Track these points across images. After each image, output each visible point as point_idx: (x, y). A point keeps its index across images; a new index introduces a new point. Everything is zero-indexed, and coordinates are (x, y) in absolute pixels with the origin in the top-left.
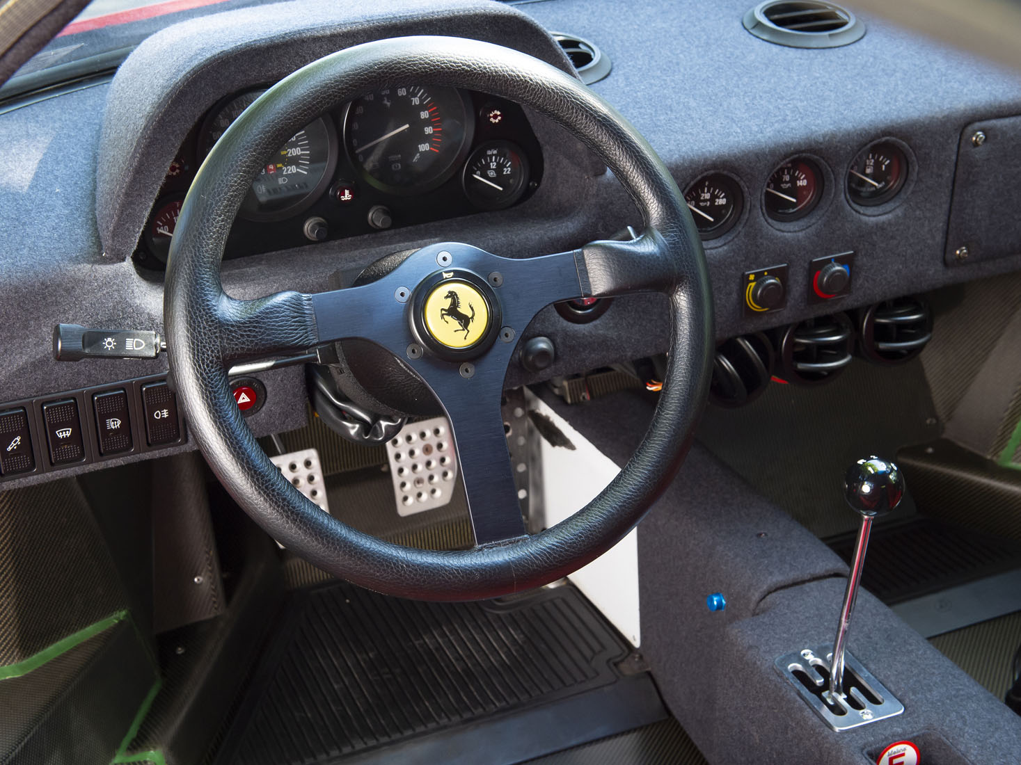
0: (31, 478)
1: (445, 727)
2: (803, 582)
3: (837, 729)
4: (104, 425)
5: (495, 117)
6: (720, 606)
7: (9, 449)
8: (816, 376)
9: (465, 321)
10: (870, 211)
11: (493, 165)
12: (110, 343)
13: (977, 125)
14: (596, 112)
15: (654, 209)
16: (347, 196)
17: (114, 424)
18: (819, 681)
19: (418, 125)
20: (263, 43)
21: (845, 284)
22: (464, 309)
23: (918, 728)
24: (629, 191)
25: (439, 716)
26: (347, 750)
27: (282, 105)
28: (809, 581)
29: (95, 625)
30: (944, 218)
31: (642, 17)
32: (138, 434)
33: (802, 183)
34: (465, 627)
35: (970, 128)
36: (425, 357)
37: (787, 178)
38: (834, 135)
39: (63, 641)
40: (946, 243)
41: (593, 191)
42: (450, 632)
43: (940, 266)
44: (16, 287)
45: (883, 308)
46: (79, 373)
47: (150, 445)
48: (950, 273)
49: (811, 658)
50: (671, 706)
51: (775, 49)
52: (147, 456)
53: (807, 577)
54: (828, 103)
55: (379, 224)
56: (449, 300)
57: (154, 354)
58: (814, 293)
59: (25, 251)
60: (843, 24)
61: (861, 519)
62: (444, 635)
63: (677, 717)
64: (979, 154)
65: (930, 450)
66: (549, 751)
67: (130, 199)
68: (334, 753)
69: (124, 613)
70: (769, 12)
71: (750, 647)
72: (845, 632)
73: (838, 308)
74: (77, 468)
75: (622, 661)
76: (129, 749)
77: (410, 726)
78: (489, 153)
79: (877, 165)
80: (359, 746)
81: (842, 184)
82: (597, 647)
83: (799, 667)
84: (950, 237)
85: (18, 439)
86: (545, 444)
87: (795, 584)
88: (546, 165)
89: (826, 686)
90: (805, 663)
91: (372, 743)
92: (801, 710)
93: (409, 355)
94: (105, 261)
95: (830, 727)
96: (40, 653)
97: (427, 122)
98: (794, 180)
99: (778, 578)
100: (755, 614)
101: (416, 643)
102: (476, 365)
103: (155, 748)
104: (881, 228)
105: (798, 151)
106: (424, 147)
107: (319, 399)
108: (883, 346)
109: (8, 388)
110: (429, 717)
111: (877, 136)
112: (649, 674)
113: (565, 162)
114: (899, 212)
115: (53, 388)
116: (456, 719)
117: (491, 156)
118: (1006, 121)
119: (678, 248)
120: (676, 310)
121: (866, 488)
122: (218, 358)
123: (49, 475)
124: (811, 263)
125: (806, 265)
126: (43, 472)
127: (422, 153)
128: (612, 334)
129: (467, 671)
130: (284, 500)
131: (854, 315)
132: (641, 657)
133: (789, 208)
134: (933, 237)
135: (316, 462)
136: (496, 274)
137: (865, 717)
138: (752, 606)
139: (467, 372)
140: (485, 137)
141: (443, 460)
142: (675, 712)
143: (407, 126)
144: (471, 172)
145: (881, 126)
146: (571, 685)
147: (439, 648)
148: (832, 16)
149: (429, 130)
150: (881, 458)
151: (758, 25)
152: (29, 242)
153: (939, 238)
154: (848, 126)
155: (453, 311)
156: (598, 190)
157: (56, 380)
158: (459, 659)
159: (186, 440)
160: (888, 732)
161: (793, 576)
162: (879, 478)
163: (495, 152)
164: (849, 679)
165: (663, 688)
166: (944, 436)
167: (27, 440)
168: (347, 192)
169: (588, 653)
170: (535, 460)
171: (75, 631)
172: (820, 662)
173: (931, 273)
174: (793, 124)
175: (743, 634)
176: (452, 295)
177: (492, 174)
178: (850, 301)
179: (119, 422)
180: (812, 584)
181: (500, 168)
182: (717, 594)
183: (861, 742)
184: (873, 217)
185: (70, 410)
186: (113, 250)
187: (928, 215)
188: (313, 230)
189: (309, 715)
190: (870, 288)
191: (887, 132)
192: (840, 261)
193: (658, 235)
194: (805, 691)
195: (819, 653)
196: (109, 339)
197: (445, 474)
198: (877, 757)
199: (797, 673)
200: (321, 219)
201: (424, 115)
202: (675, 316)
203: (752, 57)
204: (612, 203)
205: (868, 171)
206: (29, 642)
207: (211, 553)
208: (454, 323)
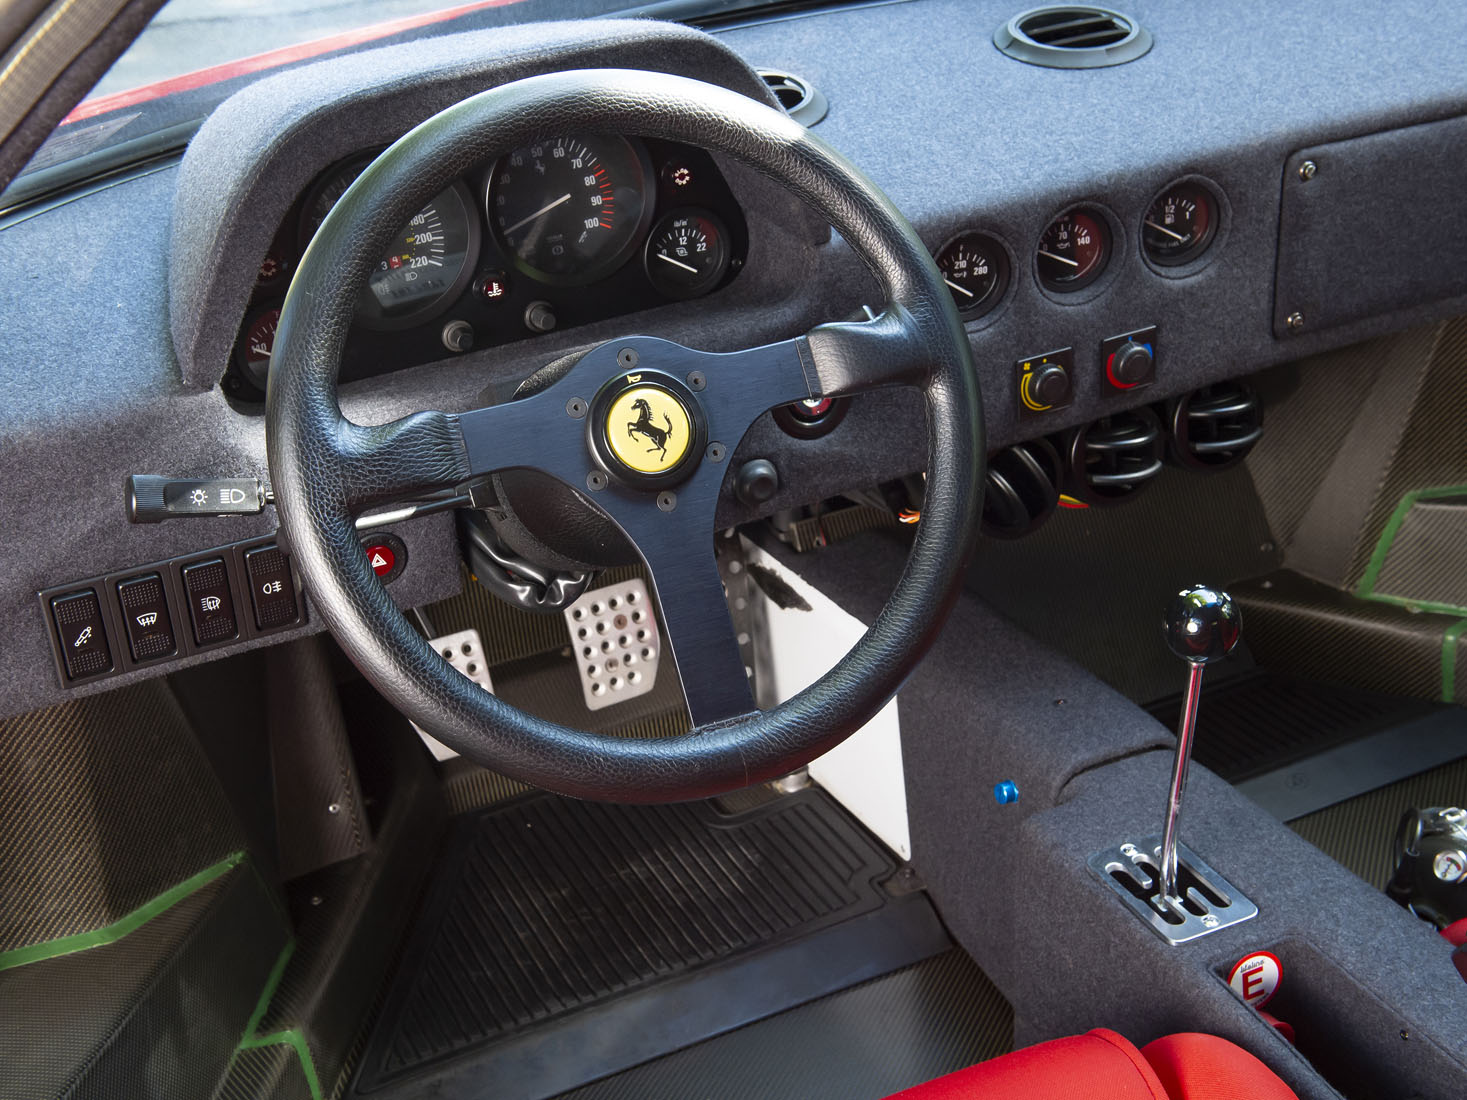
0: (108, 681)
1: (666, 978)
2: (1118, 759)
3: (1173, 942)
4: (199, 606)
5: (682, 177)
6: (1011, 797)
7: (78, 643)
8: (1115, 491)
9: (660, 437)
10: (1174, 272)
11: (683, 241)
12: (199, 497)
13: (1305, 152)
15: (897, 277)
16: (496, 291)
17: (212, 604)
18: (1146, 883)
19: (581, 195)
20: (374, 93)
21: (1147, 368)
22: (658, 422)
23: (1276, 934)
24: (863, 257)
25: (659, 966)
26: (540, 1015)
27: (403, 169)
28: (1126, 756)
29: (205, 872)
30: (1268, 276)
31: (863, 42)
32: (244, 612)
33: (1084, 241)
34: (682, 848)
35: (1295, 158)
36: (612, 488)
37: (1064, 235)
38: (1121, 176)
39: (164, 895)
40: (1273, 310)
41: (815, 264)
42: (664, 855)
43: (1268, 339)
44: (73, 432)
45: (1197, 397)
46: (161, 540)
47: (260, 630)
48: (1282, 348)
49: (1133, 854)
50: (956, 933)
51: (1038, 72)
52: (257, 643)
53: (1121, 752)
54: (1111, 136)
55: (540, 325)
56: (638, 411)
57: (258, 508)
58: (1109, 383)
59: (82, 384)
60: (1125, 35)
61: (1187, 668)
62: (655, 861)
63: (964, 946)
64: (1308, 190)
65: (1268, 585)
66: (802, 1000)
67: (214, 307)
68: (524, 1020)
69: (240, 855)
70: (1026, 26)
71: (1054, 846)
72: (1176, 817)
73: (1140, 401)
74: (167, 665)
75: (889, 879)
76: (258, 1030)
77: (620, 980)
78: (677, 224)
79: (1180, 212)
80: (556, 1008)
81: (1136, 239)
82: (855, 864)
83: (1120, 866)
84: (1281, 296)
85: (88, 630)
86: (772, 606)
87: (1107, 762)
88: (752, 237)
89: (1156, 888)
90: (1127, 861)
91: (572, 1004)
92: (1126, 920)
93: (590, 485)
94: (186, 391)
95: (1164, 939)
96: (135, 912)
97: (594, 190)
98: (1073, 237)
99: (1084, 756)
100: (1057, 804)
101: (621, 873)
102: (677, 494)
103: (292, 1027)
104: (1189, 293)
105: (1077, 199)
106: (592, 223)
107: (476, 557)
108: (1200, 447)
109: (70, 564)
110: (644, 967)
111: (1178, 174)
112: (925, 893)
113: (776, 230)
114: (1211, 271)
115: (130, 560)
116: (679, 966)
117: (679, 229)
118: (1342, 146)
119: (931, 328)
120: (932, 408)
121: (1193, 627)
122: (341, 503)
123: (131, 675)
124: (1102, 344)
125: (1096, 347)
126: (123, 672)
127: (590, 231)
128: (851, 450)
129: (689, 903)
130: (439, 682)
131: (1161, 409)
132: (913, 872)
133: (1068, 275)
134: (1257, 303)
135: (476, 647)
136: (696, 374)
137: (1209, 924)
138: (1053, 794)
139: (667, 504)
140: (671, 203)
141: (641, 634)
142: (961, 940)
143: (568, 196)
144: (653, 251)
145: (1182, 160)
146: (824, 914)
147: (652, 878)
148: (1108, 25)
149: (596, 200)
150: (1209, 587)
151: (1014, 43)
152: (86, 372)
153: (1264, 303)
154: (1139, 162)
155: (644, 425)
156: (822, 263)
157: (133, 550)
158: (678, 889)
159: (307, 620)
160: (1239, 941)
161: (1103, 751)
162: (1208, 613)
163: (684, 223)
164: (1185, 878)
165: (944, 910)
166: (1285, 565)
167: (100, 633)
168: (495, 286)
169: (845, 872)
170: (760, 629)
171: (178, 881)
172: (1145, 858)
173: (1257, 348)
174: (1068, 165)
175: (1043, 831)
176: (641, 404)
177: (682, 252)
178: (1156, 391)
179: (218, 601)
180: (1129, 760)
181: (692, 243)
182: (1007, 782)
183: (1206, 957)
184: (1178, 279)
185: (153, 589)
186: (195, 376)
187: (1249, 273)
188: (454, 338)
189: (489, 973)
190: (1177, 375)
191: (1190, 168)
192: (1139, 339)
193: (904, 311)
194: (1129, 897)
195: (1144, 847)
196: (199, 492)
197: (645, 653)
198: (1226, 974)
199: (1116, 874)
200: (464, 323)
201: (590, 181)
202: (932, 416)
203: (1008, 84)
205: (1168, 221)
206: (119, 899)
207: (349, 772)
208: (646, 441)
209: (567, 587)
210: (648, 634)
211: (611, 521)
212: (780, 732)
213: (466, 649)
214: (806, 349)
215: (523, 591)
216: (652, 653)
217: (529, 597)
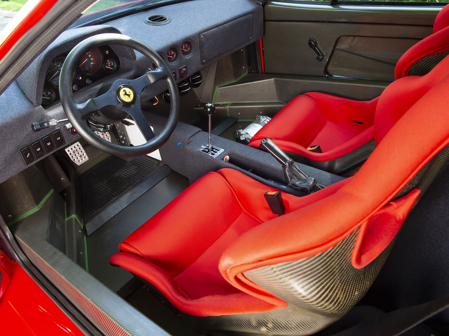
0: (34, 162)
1: (130, 189)
2: (195, 134)
3: (214, 157)
4: (47, 145)
5: (107, 52)
6: (180, 145)
7: (27, 157)
8: (184, 93)
9: (129, 95)
10: (187, 56)
11: (109, 64)
12: (46, 125)
13: (201, 34)
14: (140, 44)
15: (157, 62)
16: (81, 78)
17: (49, 144)
18: (207, 150)
19: (89, 58)
21: (186, 72)
22: (128, 93)
23: (228, 152)
24: (151, 60)
25: (128, 187)
26: (112, 201)
28: (196, 134)
29: (48, 194)
30: (200, 55)
32: (54, 144)
33: (173, 53)
34: (123, 169)
35: (200, 35)
36: (123, 106)
37: (169, 53)
38: (177, 42)
39: (44, 199)
40: (201, 60)
41: (134, 64)
42: (121, 171)
43: (201, 65)
44: (18, 118)
45: (193, 76)
46: (38, 135)
47: (58, 147)
48: (203, 66)
49: (203, 147)
50: (172, 169)
51: (155, 26)
52: (58, 149)
53: (195, 133)
54: (172, 35)
55: (90, 83)
56: (124, 92)
57: (56, 124)
58: (181, 76)
59: (15, 109)
60: (166, 19)
62: (119, 172)
63: (175, 170)
64: (203, 40)
65: (199, 105)
66: (153, 186)
67: (38, 90)
68: (110, 202)
69: (53, 190)
70: (150, 19)
71: (191, 149)
72: (210, 139)
73: (186, 78)
74: (43, 157)
75: (159, 164)
76: (67, 217)
77: (123, 192)
78: (108, 61)
79: (185, 46)
80: (114, 199)
81: (181, 51)
82: (153, 163)
83: (202, 149)
84: (202, 58)
85: (29, 154)
86: (126, 126)
87: (193, 135)
88: (120, 61)
89: (209, 151)
90: (203, 148)
91: (116, 197)
92: (206, 156)
93: (120, 106)
94: (35, 106)
95: (213, 157)
96: (40, 203)
97: (91, 57)
98: (171, 53)
99: (190, 135)
100: (188, 144)
101: (115, 176)
102: (134, 104)
103: (73, 215)
104: (190, 59)
105: (171, 46)
106: (92, 63)
107: (91, 125)
108: (195, 83)
109: (23, 143)
110: (126, 189)
111: (185, 40)
112: (166, 164)
113: (125, 59)
114: (192, 55)
115: (33, 140)
116: (131, 187)
117: (108, 62)
118: (206, 32)
119: (165, 69)
120: (168, 83)
121: (209, 110)
122: (81, 118)
123: (37, 160)
124: (179, 69)
125: (178, 70)
126: (36, 160)
127: (92, 65)
128: (146, 94)
129: (128, 177)
131: (188, 79)
132: (163, 162)
133: (171, 59)
134: (199, 59)
135: (79, 145)
136: (131, 84)
137: (218, 154)
138: (187, 142)
139: (133, 106)
140: (106, 57)
141: (107, 136)
142: (174, 170)
143: (87, 59)
144: (105, 66)
145: (185, 38)
146: (151, 172)
147: (120, 175)
148: (162, 18)
149: (92, 59)
150: (210, 103)
151: (149, 22)
152: (14, 107)
153: (200, 59)
154: (179, 39)
155: (126, 94)
156: (136, 63)
157: (33, 137)
158: (125, 176)
159: (65, 143)
160: (223, 155)
161: (193, 134)
162: (211, 107)
163: (109, 60)
164: (213, 149)
165: (169, 166)
166: (201, 102)
167: (31, 154)
168: (80, 77)
169: (152, 165)
171: (44, 197)
172: (205, 147)
173: (200, 66)
174: (168, 41)
175: (189, 148)
176: (124, 91)
177: (109, 66)
178: (188, 76)
179: (50, 143)
180: (197, 134)
181: (111, 64)
182: (179, 143)
183: (220, 158)
184: (188, 57)
185: (38, 145)
186: (37, 103)
187: (197, 54)
188: (76, 88)
189: (99, 197)
190: (191, 72)
191: (186, 39)
192: (184, 68)
193: (159, 67)
194: (206, 153)
195: (205, 146)
196: (46, 124)
197: (108, 138)
198: (223, 159)
199: (202, 150)
200: (76, 85)
201: (90, 56)
202: (169, 84)
203: (151, 29)
204: (139, 65)
205: (184, 48)
206: (37, 202)
207: (63, 172)
208: (127, 97)
209: (109, 126)
210: (108, 135)
211: (125, 111)
212: (161, 139)
213: (78, 145)
214: (147, 76)
215: (101, 129)
216: (109, 138)
217: (103, 130)
